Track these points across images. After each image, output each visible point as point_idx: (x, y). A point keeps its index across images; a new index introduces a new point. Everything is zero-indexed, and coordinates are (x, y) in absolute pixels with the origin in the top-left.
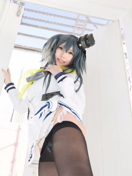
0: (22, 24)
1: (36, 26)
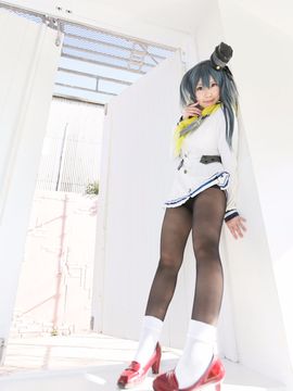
0: (63, 55)
1: (81, 59)
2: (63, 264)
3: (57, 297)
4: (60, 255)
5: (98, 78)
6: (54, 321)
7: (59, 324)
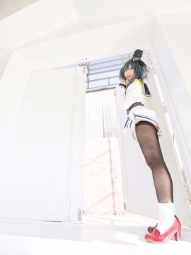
2: (113, 176)
3: (113, 193)
4: (111, 171)
5: (109, 78)
6: (114, 207)
7: (116, 209)
